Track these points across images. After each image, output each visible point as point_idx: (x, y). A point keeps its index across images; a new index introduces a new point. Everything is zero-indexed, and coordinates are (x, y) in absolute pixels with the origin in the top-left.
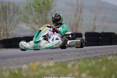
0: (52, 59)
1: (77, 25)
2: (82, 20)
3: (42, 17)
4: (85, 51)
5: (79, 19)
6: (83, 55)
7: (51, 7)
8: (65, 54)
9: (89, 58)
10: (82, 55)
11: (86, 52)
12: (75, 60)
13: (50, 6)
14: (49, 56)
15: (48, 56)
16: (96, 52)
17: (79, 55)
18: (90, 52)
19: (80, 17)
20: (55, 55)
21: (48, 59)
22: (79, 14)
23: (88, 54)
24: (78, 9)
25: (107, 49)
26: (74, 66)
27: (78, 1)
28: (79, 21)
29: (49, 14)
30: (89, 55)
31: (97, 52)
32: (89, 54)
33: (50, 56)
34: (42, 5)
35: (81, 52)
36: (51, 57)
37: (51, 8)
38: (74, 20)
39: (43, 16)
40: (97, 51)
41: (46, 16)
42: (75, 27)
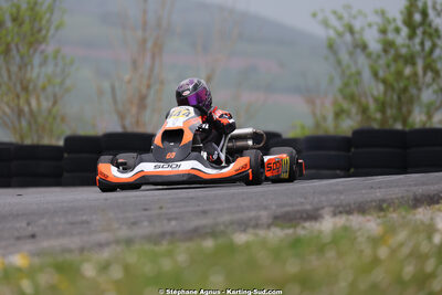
0: (33, 236)
1: (142, 102)
2: (162, 83)
3: (9, 71)
4: (161, 208)
5: (149, 77)
6: (151, 221)
7: (44, 32)
8: (84, 218)
9: (172, 234)
10: (146, 223)
11: (164, 211)
12: (117, 242)
13: (40, 30)
14: (24, 224)
15: (18, 225)
16: (200, 208)
17: (134, 224)
18: (178, 210)
19: (151, 70)
20: (44, 221)
21: (18, 238)
22: (148, 61)
23: (169, 220)
24: (144, 41)
25: (243, 200)
26: (104, 267)
27: (145, 12)
28: (149, 87)
29: (37, 60)
30: (173, 223)
31: (205, 212)
32: (176, 219)
33: (28, 224)
34: (9, 24)
35: (146, 210)
36: (30, 230)
37: (45, 38)
38: (129, 82)
39: (14, 69)
40: (206, 208)
41: (23, 66)
42: (134, 110)
